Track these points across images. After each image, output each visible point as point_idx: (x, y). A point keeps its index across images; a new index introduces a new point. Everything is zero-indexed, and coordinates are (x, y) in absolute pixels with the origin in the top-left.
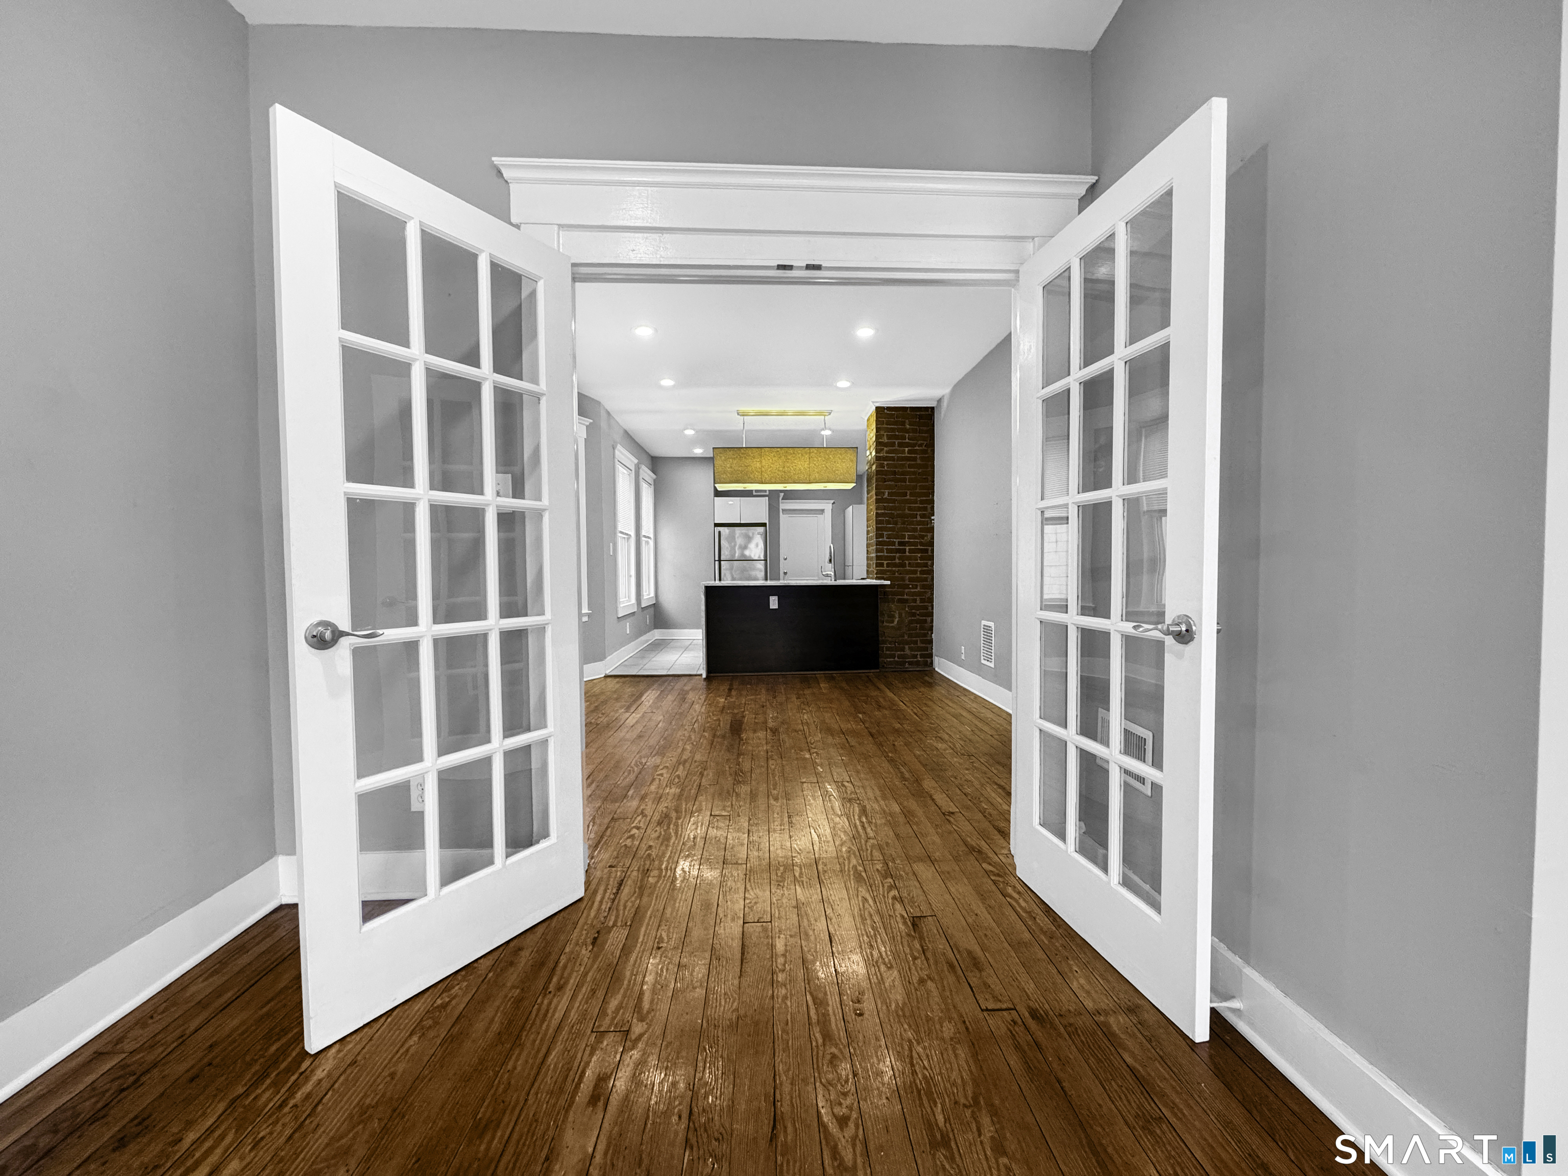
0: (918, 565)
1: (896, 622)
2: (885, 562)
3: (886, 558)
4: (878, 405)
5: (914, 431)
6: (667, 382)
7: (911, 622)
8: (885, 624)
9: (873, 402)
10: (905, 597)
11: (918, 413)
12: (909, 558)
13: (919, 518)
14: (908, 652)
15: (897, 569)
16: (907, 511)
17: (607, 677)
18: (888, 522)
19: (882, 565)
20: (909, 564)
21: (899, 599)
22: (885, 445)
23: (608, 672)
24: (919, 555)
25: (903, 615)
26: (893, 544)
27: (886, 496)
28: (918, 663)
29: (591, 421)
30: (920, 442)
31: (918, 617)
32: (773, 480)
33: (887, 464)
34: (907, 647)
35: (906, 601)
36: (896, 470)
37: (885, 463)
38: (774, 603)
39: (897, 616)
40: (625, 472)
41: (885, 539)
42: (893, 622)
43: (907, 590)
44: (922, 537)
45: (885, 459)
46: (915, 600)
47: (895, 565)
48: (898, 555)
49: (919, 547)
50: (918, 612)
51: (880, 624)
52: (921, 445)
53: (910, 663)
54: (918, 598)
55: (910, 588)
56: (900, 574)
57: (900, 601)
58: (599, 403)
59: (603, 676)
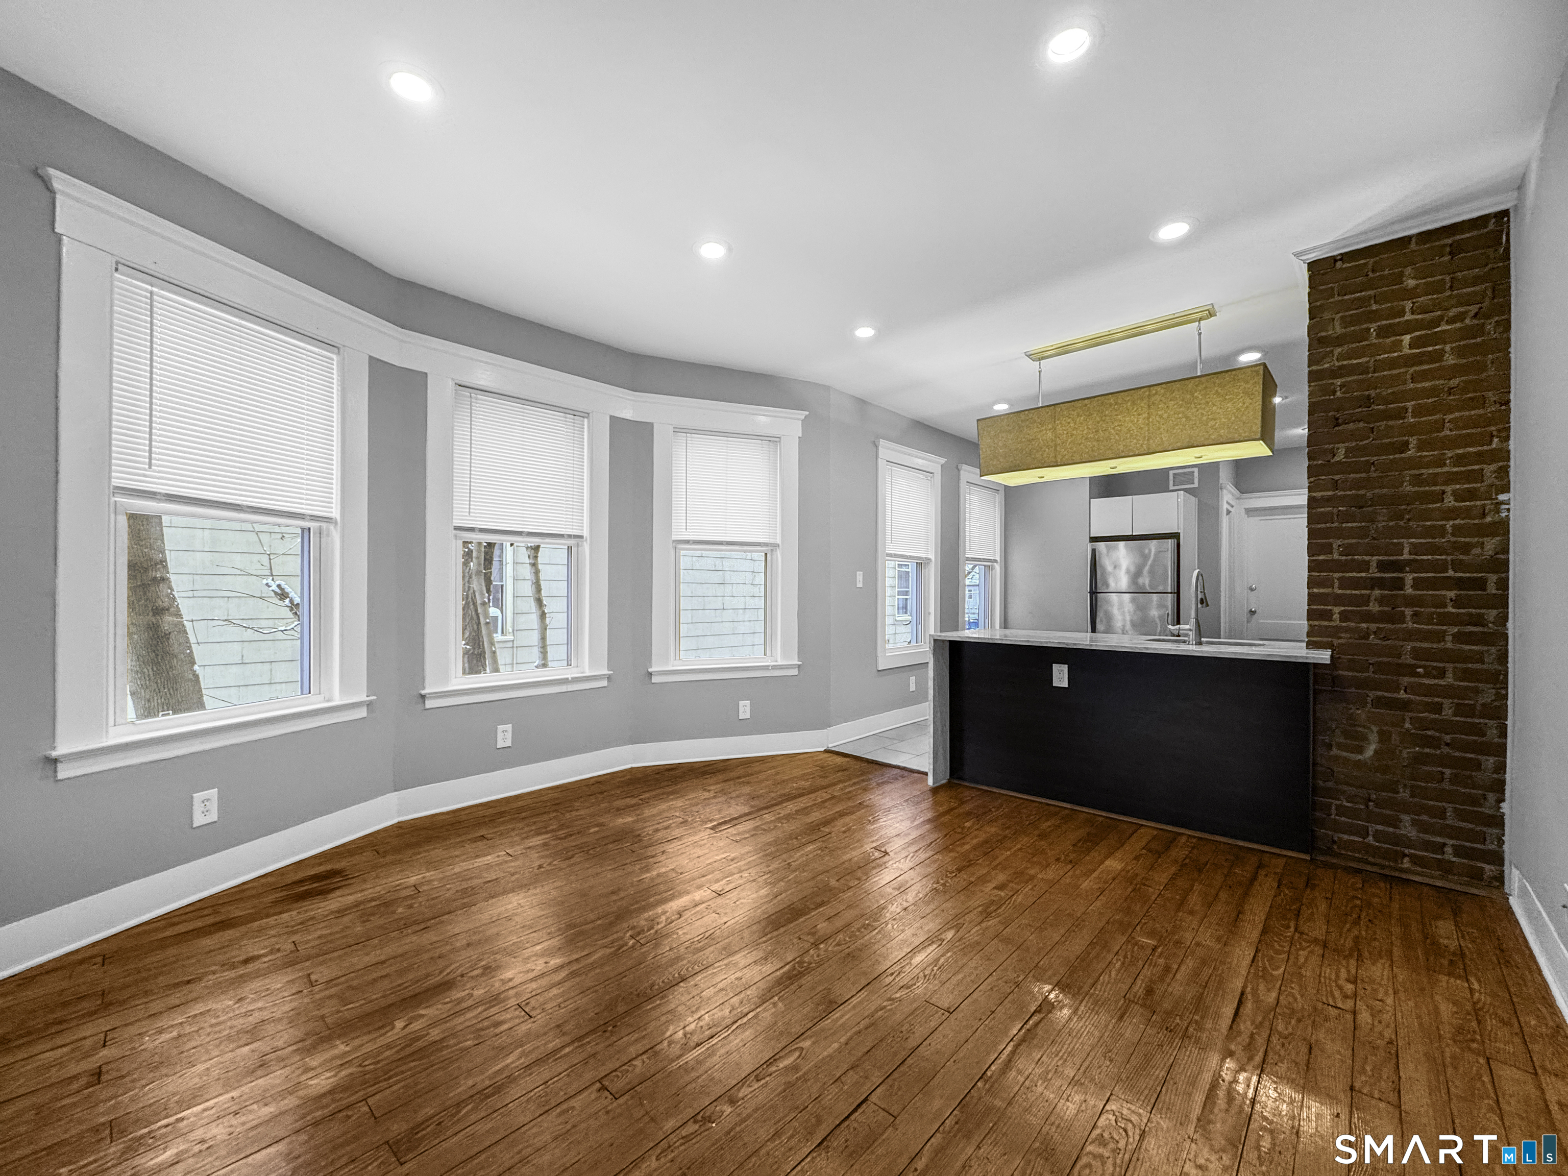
0: (1446, 619)
1: (1370, 752)
2: (1337, 610)
3: (1338, 600)
4: (1312, 257)
5: (1430, 289)
6: (865, 332)
7: (1418, 759)
8: (1335, 751)
9: (1297, 255)
10: (1402, 695)
11: (1449, 241)
12: (1410, 602)
13: (1450, 501)
14: (1408, 829)
15: (1373, 626)
16: (1408, 488)
17: (827, 751)
18: (1346, 517)
19: (1327, 615)
20: (1415, 614)
21: (1379, 699)
22: (1339, 341)
23: (831, 746)
24: (1452, 594)
25: (1395, 739)
26: (1364, 567)
27: (1340, 456)
28: (1446, 868)
29: (807, 413)
30: (1452, 313)
31: (1446, 750)
33: (1342, 386)
34: (1406, 818)
35: (1405, 705)
36: (1372, 393)
37: (1339, 382)
38: (1060, 676)
39: (1374, 737)
41: (1336, 556)
42: (1360, 750)
43: (1406, 680)
44: (1466, 548)
45: (1335, 373)
46: (1438, 708)
47: (1369, 617)
48: (1377, 592)
49: (1451, 573)
50: (1448, 738)
51: (1321, 750)
52: (1460, 317)
53: (1415, 860)
54: (1447, 702)
55: (1419, 675)
56: (1385, 638)
57: (1379, 702)
58: (827, 388)
59: (822, 749)
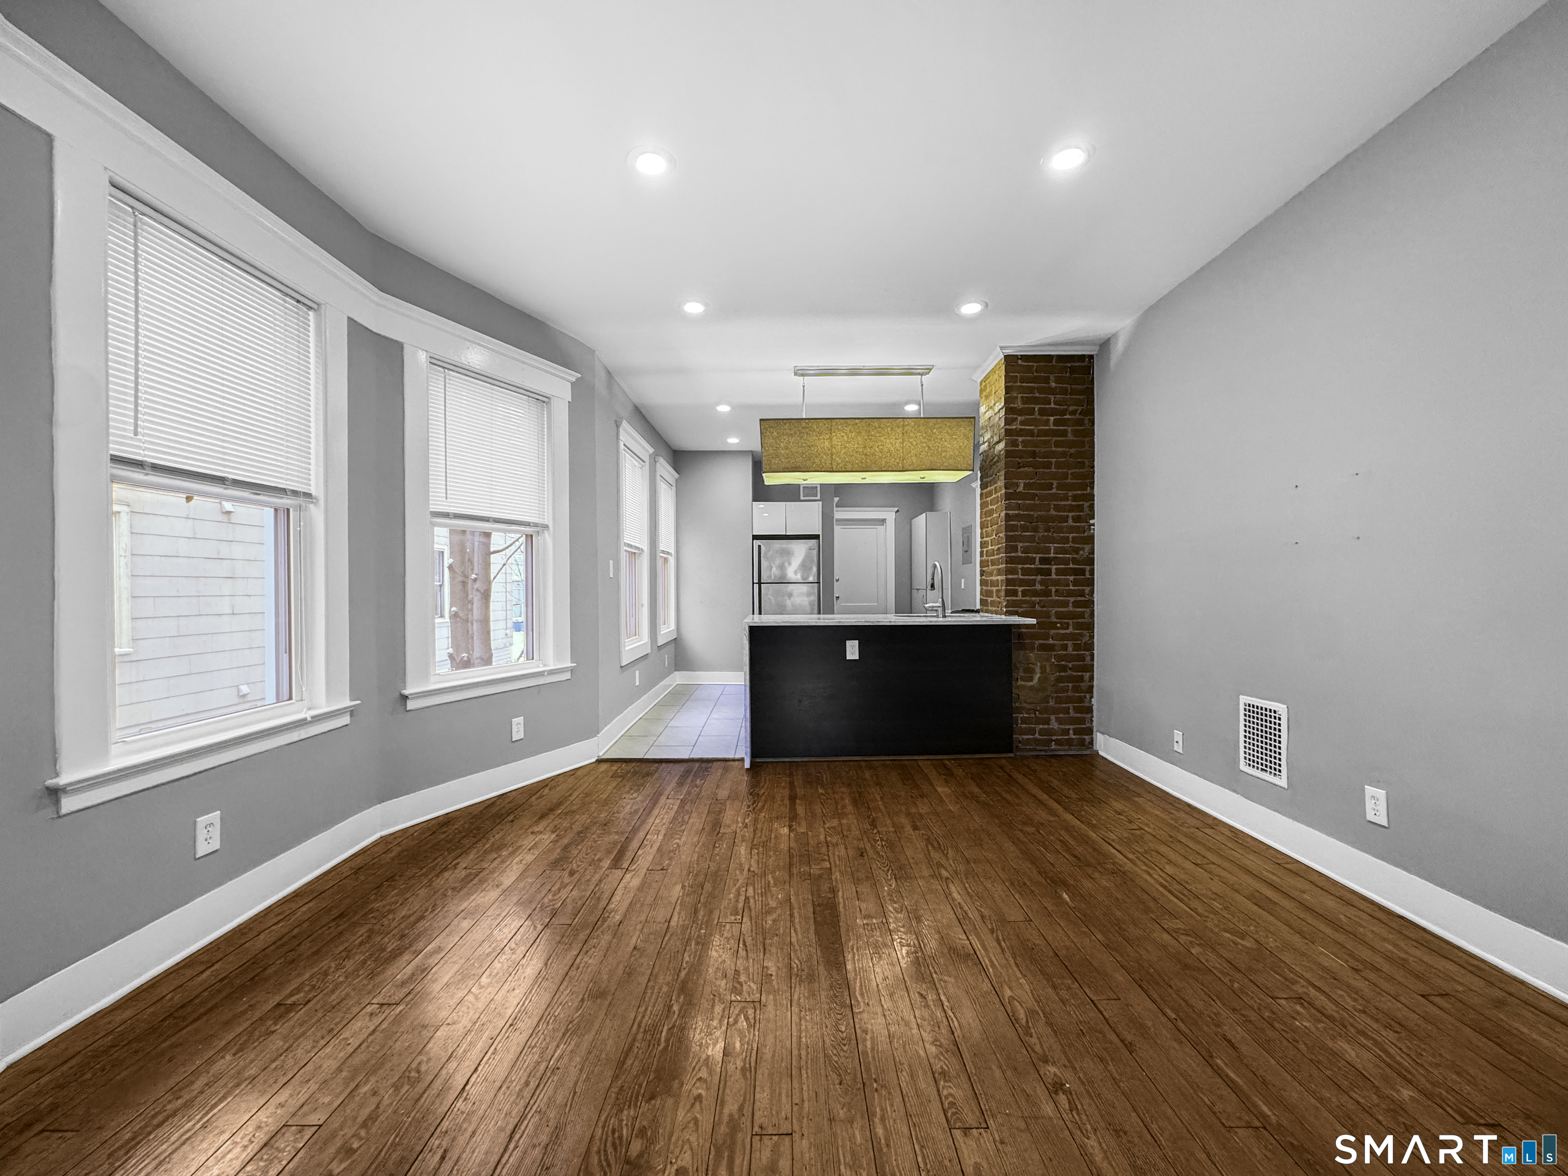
0: (1071, 594)
1: (1036, 680)
2: (1020, 589)
3: (1022, 583)
4: (1009, 352)
5: (1064, 391)
6: (694, 308)
7: (1060, 680)
8: (1020, 683)
9: (1002, 348)
10: (1051, 641)
11: (1069, 365)
12: (1056, 583)
13: (1070, 522)
14: (1054, 725)
15: (1037, 599)
16: (1053, 512)
17: (600, 761)
18: (1024, 528)
19: (1015, 593)
20: (1057, 591)
21: (1041, 645)
22: (1020, 412)
23: (602, 753)
24: (1072, 578)
25: (1048, 669)
26: (1032, 561)
27: (1020, 489)
28: (1069, 742)
29: (579, 376)
30: (1071, 408)
31: (1070, 672)
32: (849, 467)
33: (1023, 442)
34: (1053, 717)
35: (1051, 648)
36: (1037, 450)
37: (1020, 439)
38: (852, 651)
39: (1038, 670)
40: (636, 464)
41: (1020, 554)
42: (1031, 679)
43: (1053, 632)
44: (1077, 551)
45: (1020, 433)
46: (1065, 647)
47: (1035, 593)
48: (1039, 577)
49: (1071, 566)
50: (1070, 665)
51: (1014, 683)
52: (1073, 413)
53: (1058, 742)
54: (1070, 643)
55: (1058, 628)
56: (1043, 607)
57: (1043, 648)
58: (593, 352)
59: (594, 760)
